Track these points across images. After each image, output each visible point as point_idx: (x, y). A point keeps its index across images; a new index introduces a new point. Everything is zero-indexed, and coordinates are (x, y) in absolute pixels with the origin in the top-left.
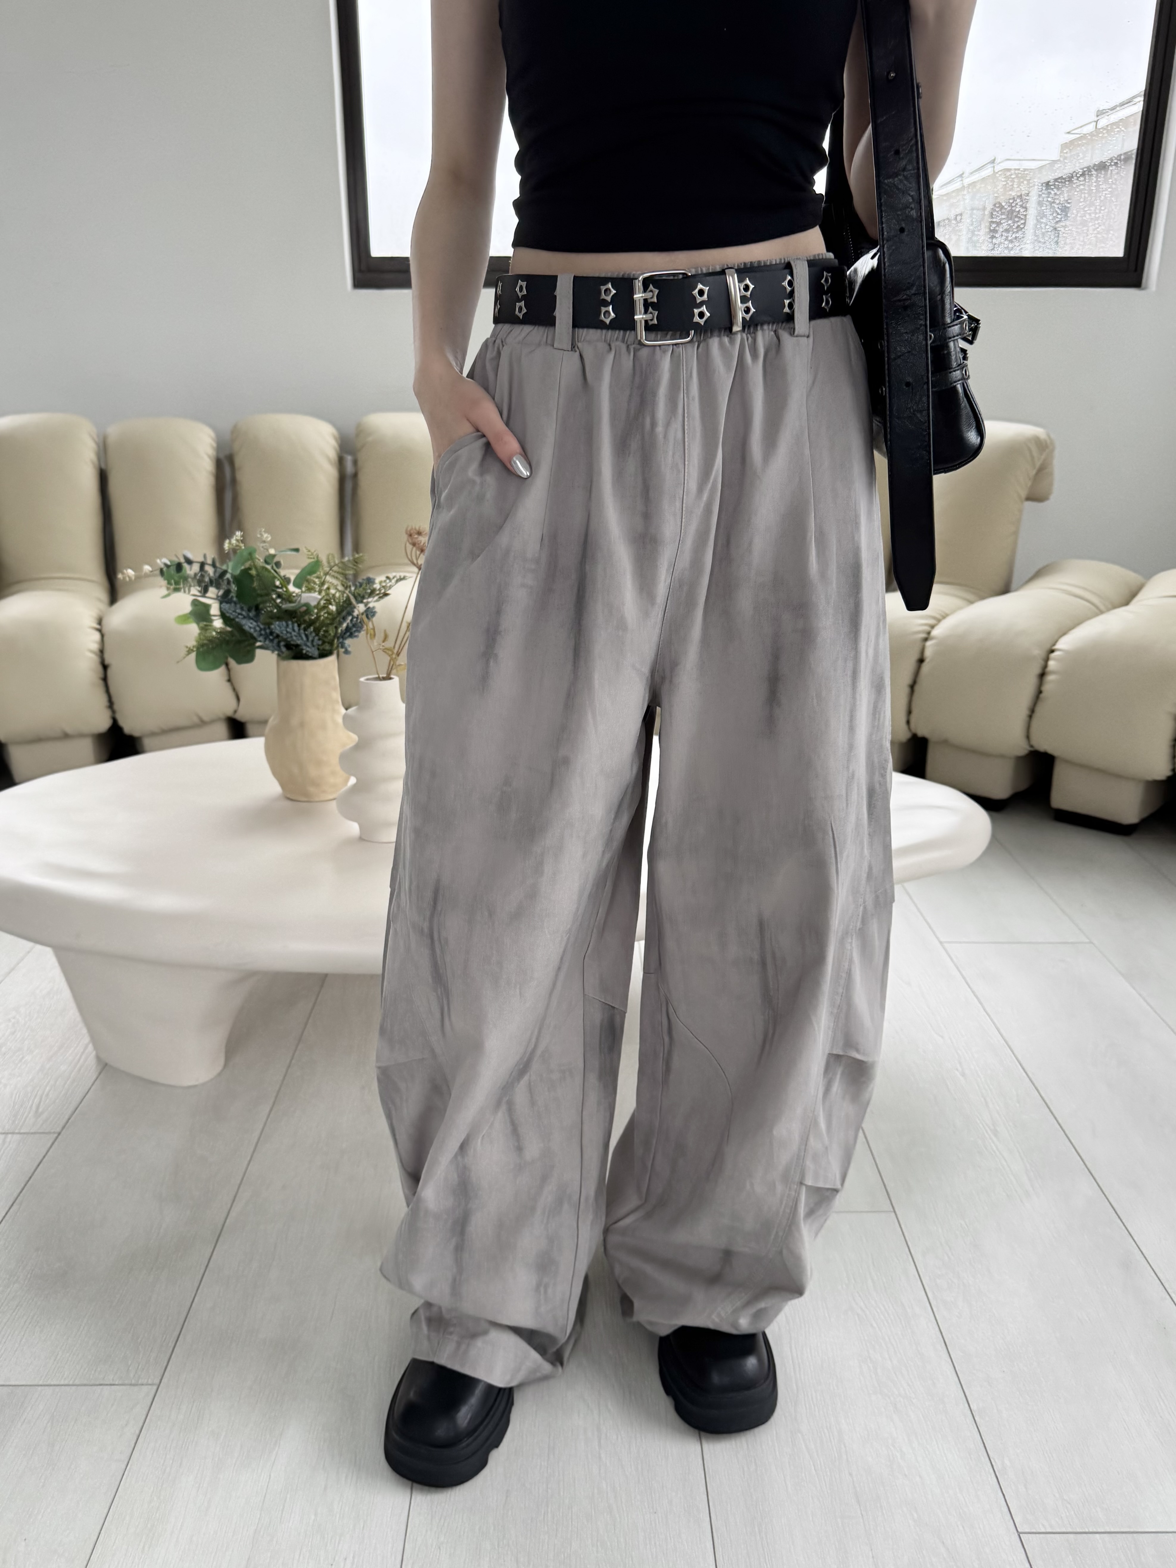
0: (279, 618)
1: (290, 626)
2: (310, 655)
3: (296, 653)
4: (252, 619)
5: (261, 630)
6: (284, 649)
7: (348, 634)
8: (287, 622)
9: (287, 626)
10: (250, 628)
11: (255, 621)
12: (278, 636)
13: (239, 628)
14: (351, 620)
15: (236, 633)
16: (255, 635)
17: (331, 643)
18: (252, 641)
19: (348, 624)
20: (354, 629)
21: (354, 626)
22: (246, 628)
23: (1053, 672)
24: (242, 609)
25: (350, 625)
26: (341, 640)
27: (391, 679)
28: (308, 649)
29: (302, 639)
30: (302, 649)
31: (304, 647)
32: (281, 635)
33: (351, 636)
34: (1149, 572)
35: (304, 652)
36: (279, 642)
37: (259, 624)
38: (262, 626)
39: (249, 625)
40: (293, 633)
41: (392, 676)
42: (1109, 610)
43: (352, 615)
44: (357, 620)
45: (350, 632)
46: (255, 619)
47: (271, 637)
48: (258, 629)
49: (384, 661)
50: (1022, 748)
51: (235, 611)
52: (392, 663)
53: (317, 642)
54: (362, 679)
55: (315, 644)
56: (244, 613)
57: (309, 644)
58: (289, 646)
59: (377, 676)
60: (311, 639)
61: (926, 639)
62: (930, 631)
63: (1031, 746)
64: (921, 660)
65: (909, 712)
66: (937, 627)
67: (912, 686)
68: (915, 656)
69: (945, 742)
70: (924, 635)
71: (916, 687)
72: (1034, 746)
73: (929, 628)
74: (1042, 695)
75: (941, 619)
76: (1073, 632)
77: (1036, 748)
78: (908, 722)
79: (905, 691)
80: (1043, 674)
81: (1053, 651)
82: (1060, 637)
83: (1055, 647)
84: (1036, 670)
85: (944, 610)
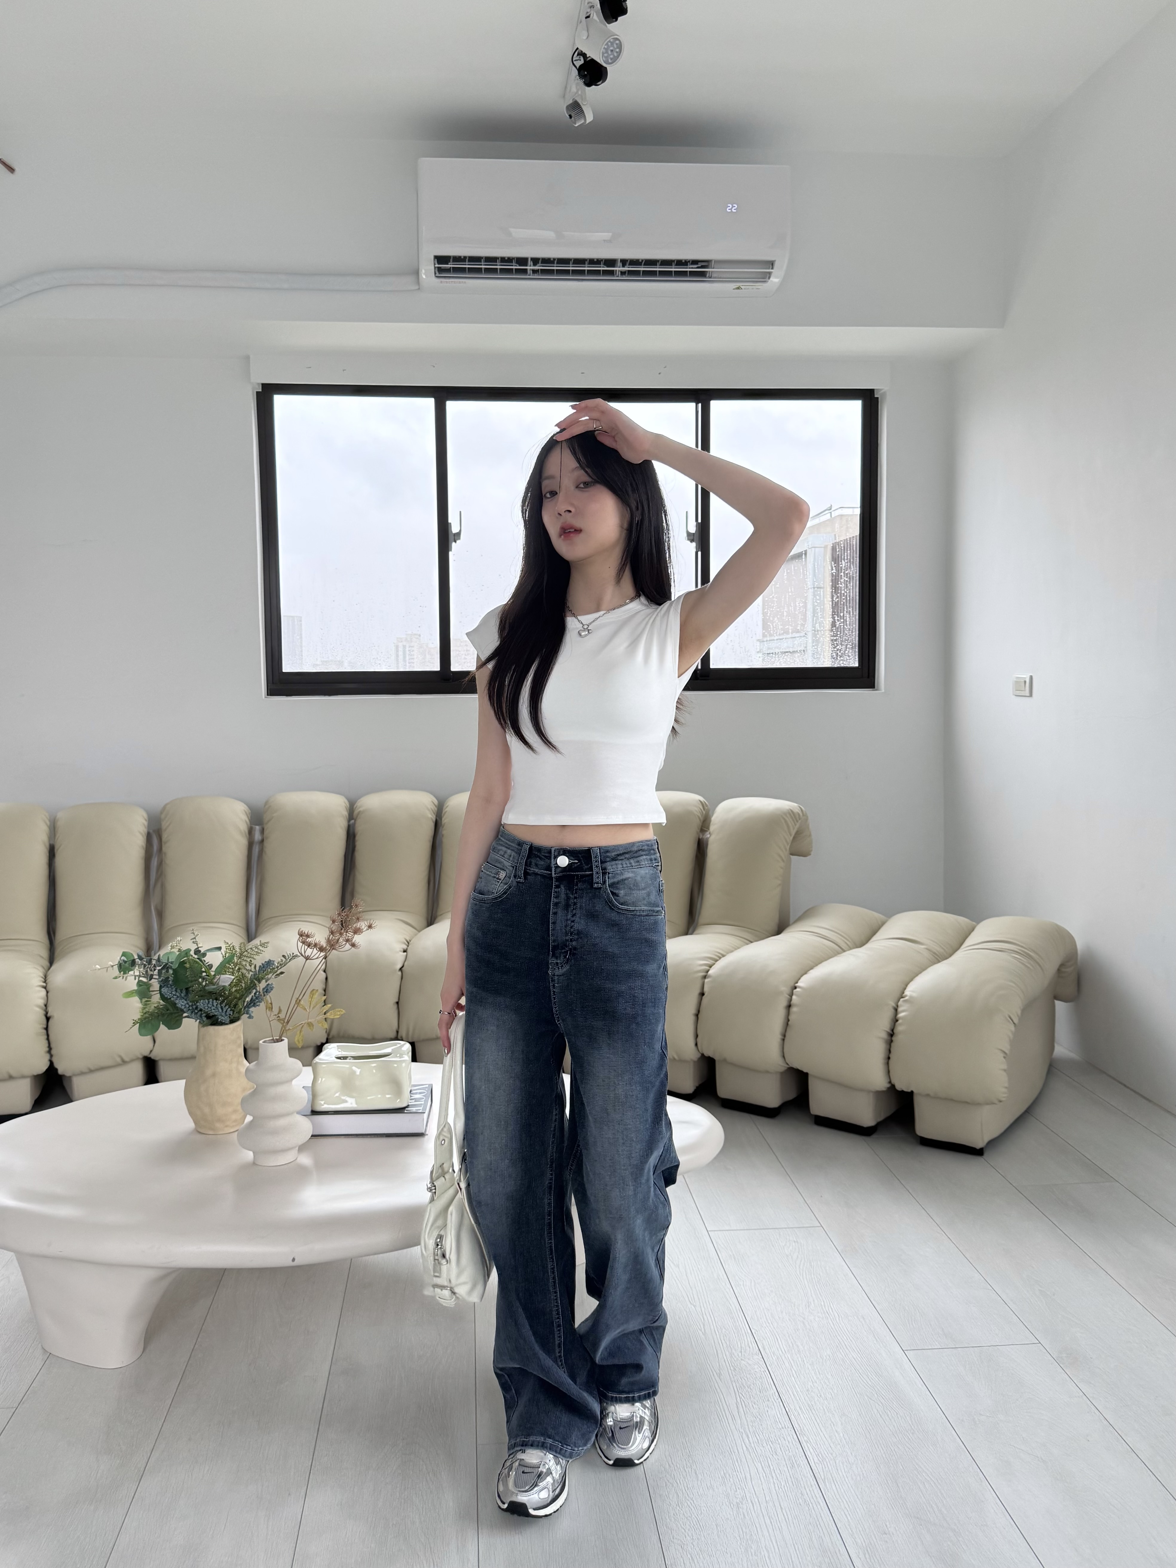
0: (202, 997)
1: (211, 1003)
2: (224, 1022)
3: (213, 1021)
4: (183, 998)
5: (189, 1006)
6: (205, 1019)
7: (252, 1004)
8: (208, 1000)
9: (209, 1002)
10: (182, 1005)
11: (186, 1000)
12: (201, 1010)
13: (174, 1005)
14: (255, 994)
15: (170, 1008)
16: (185, 1010)
17: (239, 1012)
18: (182, 1013)
19: (252, 996)
20: (257, 1000)
21: (257, 998)
22: (179, 1005)
23: (796, 1005)
24: (176, 991)
25: (254, 998)
26: (247, 1009)
27: (282, 1040)
28: (222, 1018)
29: (218, 1011)
30: (218, 1018)
31: (220, 1017)
32: (204, 1009)
33: (254, 1005)
34: (890, 913)
35: (219, 1020)
36: (201, 1014)
37: (188, 1002)
38: (190, 1004)
39: (181, 1003)
40: (213, 1008)
41: (283, 1038)
42: (851, 949)
43: (256, 989)
44: (259, 994)
45: (253, 1003)
46: (185, 998)
47: (196, 1011)
48: (187, 1006)
49: (277, 1026)
50: (780, 1065)
51: (171, 993)
52: (283, 1029)
53: (229, 1012)
54: (261, 1042)
55: (227, 1013)
56: (178, 994)
57: (223, 1014)
58: (208, 1017)
59: (272, 1038)
60: (225, 1010)
61: (705, 977)
62: (708, 971)
63: (787, 1064)
64: (702, 994)
65: (697, 1036)
66: (713, 967)
67: (697, 1015)
68: (697, 991)
69: (725, 1061)
70: (704, 974)
71: (699, 1016)
72: (789, 1064)
73: (708, 968)
74: (789, 1023)
75: (716, 961)
76: (811, 971)
77: (791, 1066)
78: (696, 1045)
79: (691, 1019)
80: (789, 1006)
81: (795, 988)
82: (802, 976)
83: (797, 985)
84: (784, 1003)
85: (723, 950)
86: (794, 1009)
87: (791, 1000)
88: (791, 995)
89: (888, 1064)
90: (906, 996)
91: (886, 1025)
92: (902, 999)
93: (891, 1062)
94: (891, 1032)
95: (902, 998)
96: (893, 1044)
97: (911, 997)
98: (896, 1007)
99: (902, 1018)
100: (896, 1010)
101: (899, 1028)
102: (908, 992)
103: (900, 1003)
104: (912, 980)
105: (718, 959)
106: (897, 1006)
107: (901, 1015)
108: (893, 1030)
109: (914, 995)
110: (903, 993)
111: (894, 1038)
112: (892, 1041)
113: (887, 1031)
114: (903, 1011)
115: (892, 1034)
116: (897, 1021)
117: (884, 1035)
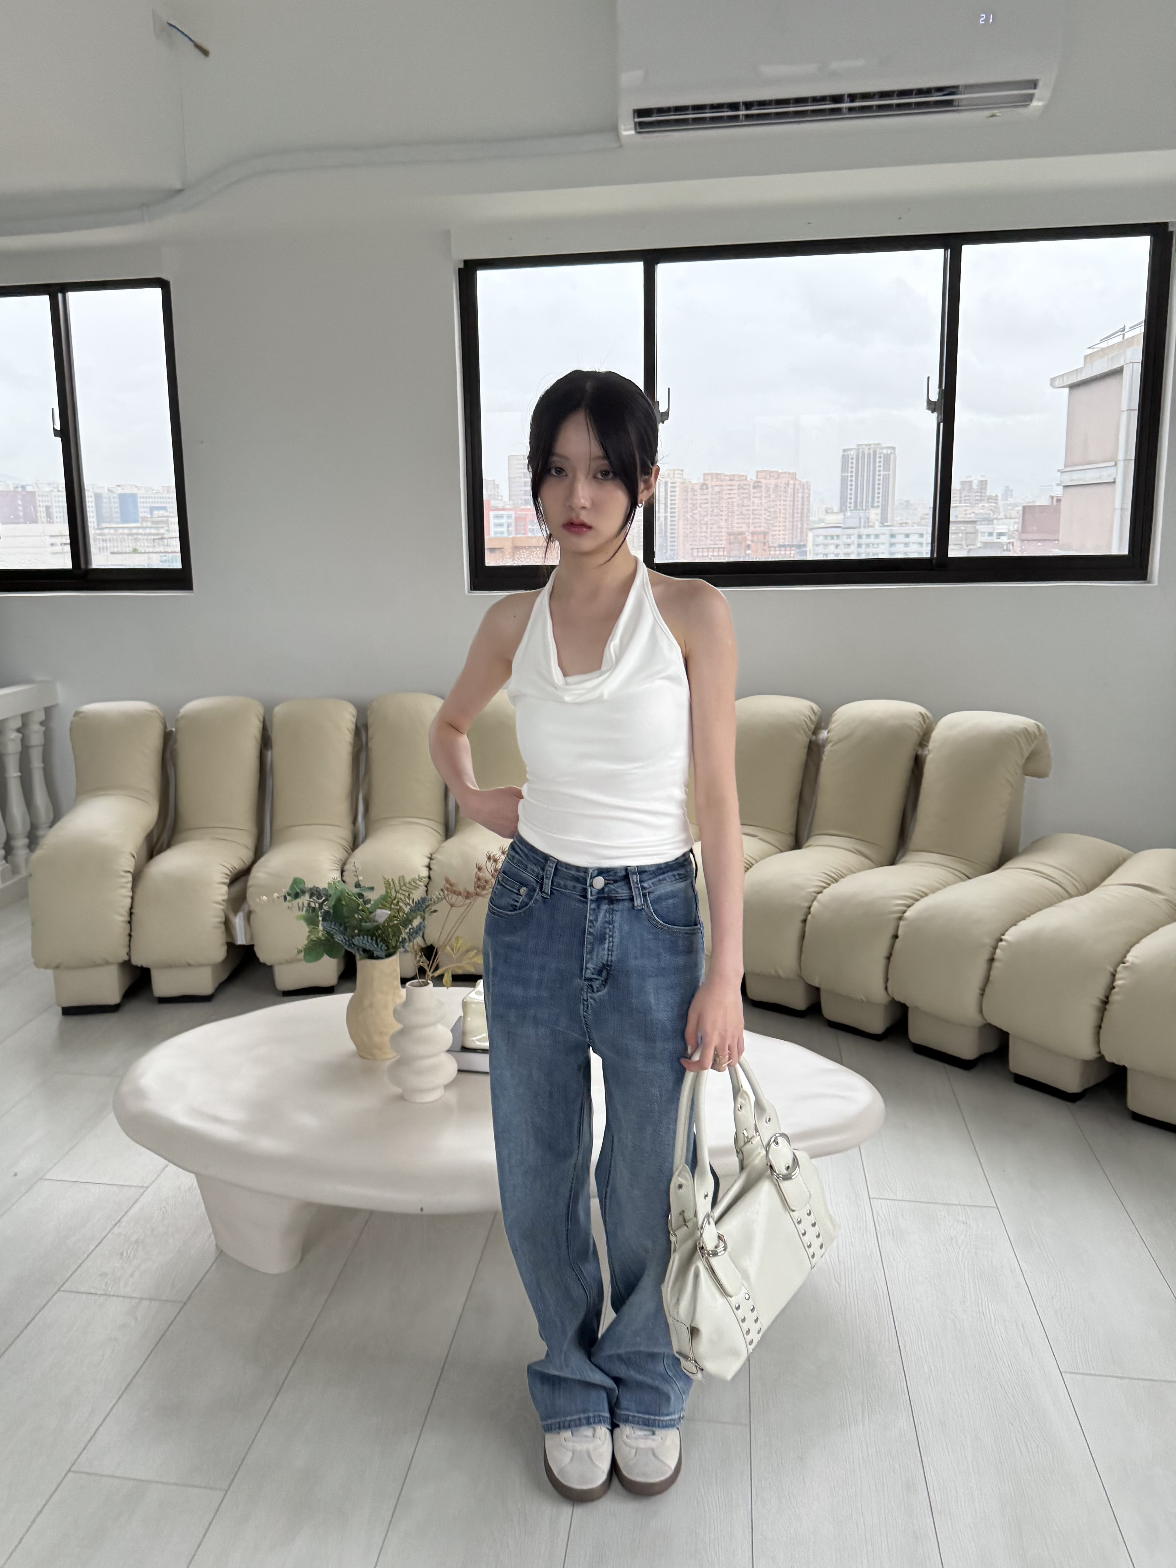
23: (1000, 960)
30: (375, 953)
50: (978, 1021)
53: (385, 948)
55: (383, 949)
61: (900, 918)
62: (904, 912)
63: (985, 1020)
64: (896, 937)
65: (887, 980)
66: (911, 908)
67: (889, 958)
68: (891, 932)
69: (917, 1008)
70: (899, 915)
71: (892, 959)
72: (987, 1019)
73: (905, 908)
74: (990, 978)
75: (917, 900)
76: (1022, 923)
77: (989, 1021)
78: (886, 988)
79: (882, 962)
80: (992, 960)
81: (1001, 940)
82: (1011, 927)
83: (1003, 937)
84: (986, 956)
85: (925, 887)
86: (996, 964)
87: (994, 953)
88: (995, 948)
89: (1098, 1033)
90: (1127, 961)
91: (1101, 994)
92: (1122, 965)
93: (1102, 1031)
94: (1105, 999)
95: (1124, 963)
96: (1106, 1013)
97: (1133, 964)
98: (1114, 972)
99: (1120, 986)
100: (1113, 975)
101: (1115, 997)
102: (1129, 958)
103: (1119, 969)
104: (1137, 942)
105: (918, 897)
106: (1116, 971)
107: (1118, 983)
108: (1107, 998)
109: (1137, 961)
110: (1125, 957)
111: (1107, 1007)
112: (1105, 1009)
113: (1101, 999)
114: (1121, 979)
115: (1106, 1002)
116: (1114, 988)
117: (1097, 1003)
